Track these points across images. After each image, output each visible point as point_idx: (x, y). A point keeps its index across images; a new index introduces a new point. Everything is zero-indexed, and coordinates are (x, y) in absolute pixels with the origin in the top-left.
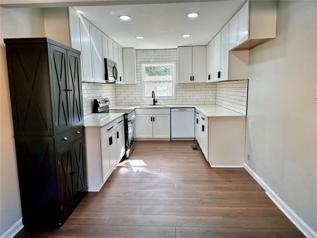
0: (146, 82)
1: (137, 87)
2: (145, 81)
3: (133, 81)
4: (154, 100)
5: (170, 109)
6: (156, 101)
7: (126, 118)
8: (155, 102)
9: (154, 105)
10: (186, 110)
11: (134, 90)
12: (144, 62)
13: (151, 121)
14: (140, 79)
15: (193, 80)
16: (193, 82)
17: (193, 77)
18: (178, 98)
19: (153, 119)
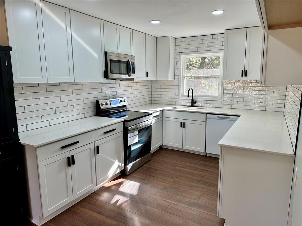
0: (186, 77)
1: (174, 84)
2: (186, 75)
3: (166, 77)
4: (192, 100)
5: (205, 114)
6: (194, 101)
7: (126, 126)
8: (194, 103)
9: (193, 106)
10: (229, 118)
11: (170, 87)
12: (184, 53)
13: (181, 127)
14: (177, 74)
15: (246, 76)
16: (246, 78)
17: (246, 71)
18: (225, 99)
19: (183, 125)
